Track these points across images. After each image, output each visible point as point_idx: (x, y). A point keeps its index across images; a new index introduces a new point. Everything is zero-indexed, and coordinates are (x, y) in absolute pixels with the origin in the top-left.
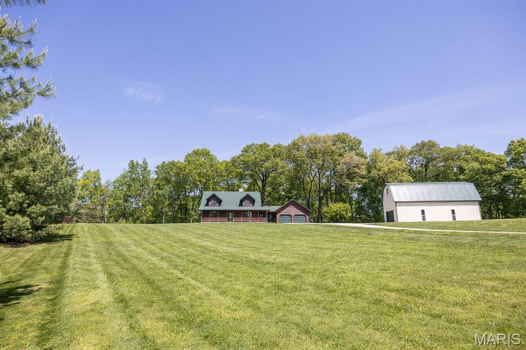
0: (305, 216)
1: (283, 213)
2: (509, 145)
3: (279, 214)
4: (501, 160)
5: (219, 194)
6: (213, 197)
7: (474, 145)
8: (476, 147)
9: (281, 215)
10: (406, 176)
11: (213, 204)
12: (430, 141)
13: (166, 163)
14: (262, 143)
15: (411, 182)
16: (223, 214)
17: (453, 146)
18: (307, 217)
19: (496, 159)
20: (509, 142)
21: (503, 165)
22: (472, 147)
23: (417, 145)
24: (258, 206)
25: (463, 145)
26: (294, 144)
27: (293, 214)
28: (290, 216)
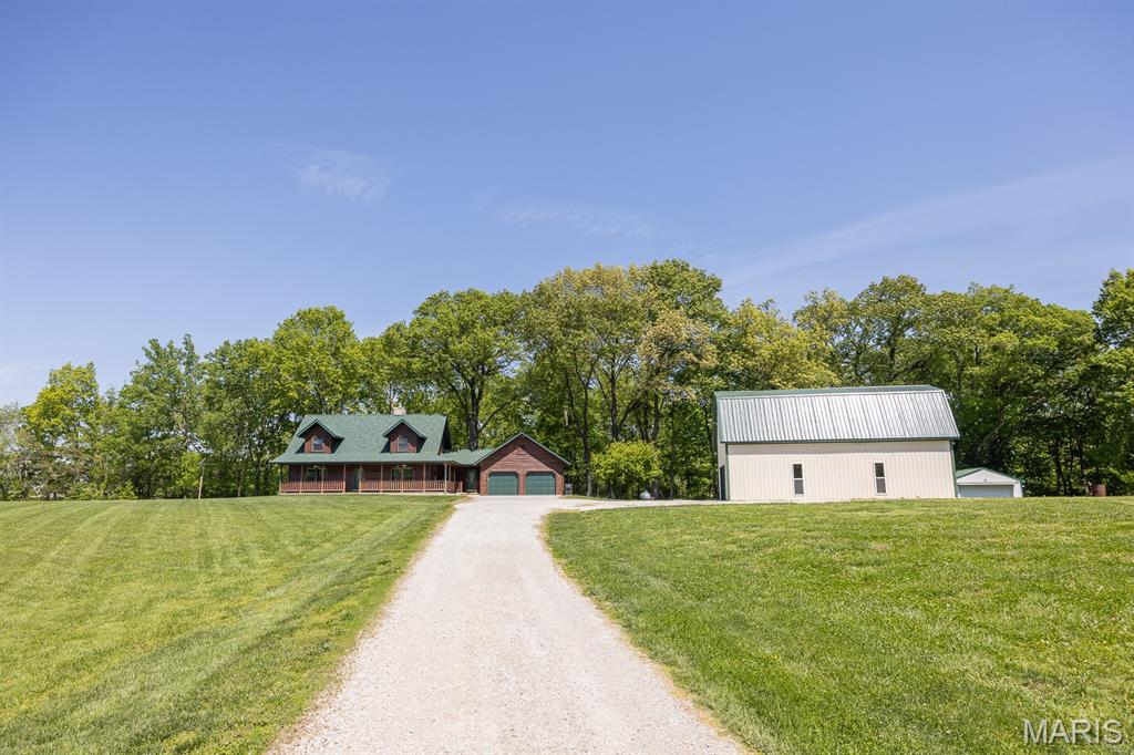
0: (554, 476)
1: (495, 468)
2: (1106, 285)
3: (487, 472)
4: (1078, 325)
5: (331, 423)
6: (316, 430)
7: (1012, 287)
8: (1016, 292)
9: (492, 474)
10: (818, 370)
11: (317, 447)
12: (901, 279)
13: (232, 343)
14: (464, 289)
15: (832, 385)
16: (335, 472)
17: (961, 289)
18: (558, 476)
19: (1065, 321)
20: (1106, 278)
21: (1080, 339)
22: (1006, 291)
23: (872, 287)
24: (430, 453)
25: (986, 285)
26: (541, 291)
27: (522, 472)
28: (515, 474)
